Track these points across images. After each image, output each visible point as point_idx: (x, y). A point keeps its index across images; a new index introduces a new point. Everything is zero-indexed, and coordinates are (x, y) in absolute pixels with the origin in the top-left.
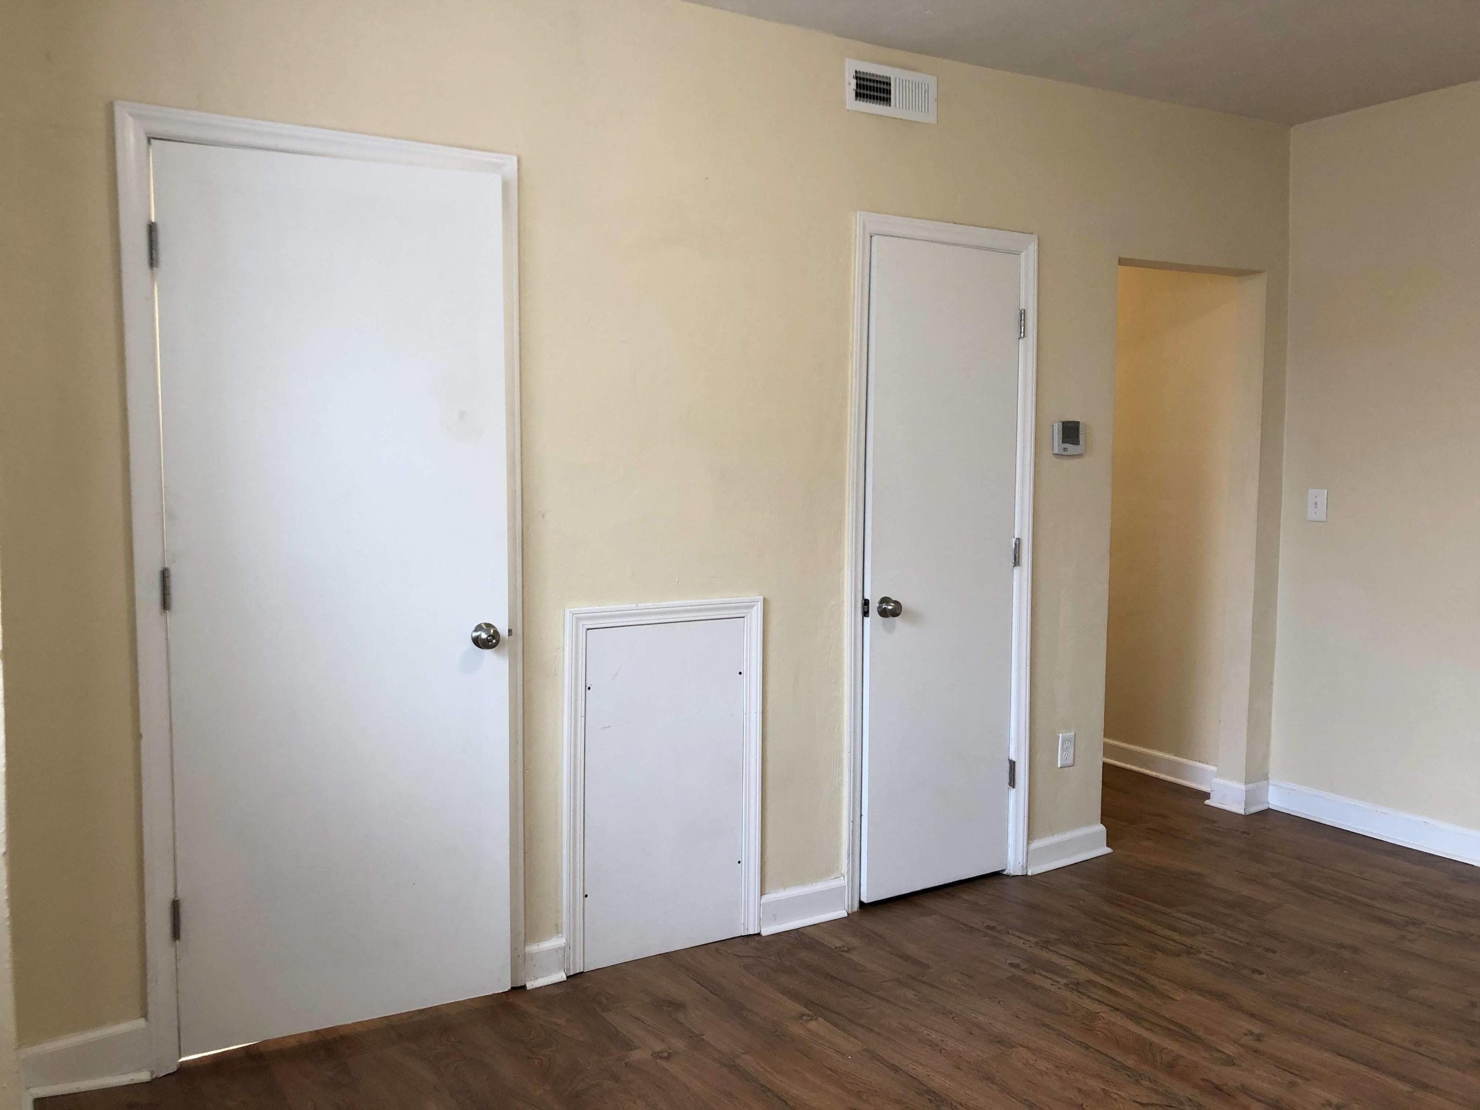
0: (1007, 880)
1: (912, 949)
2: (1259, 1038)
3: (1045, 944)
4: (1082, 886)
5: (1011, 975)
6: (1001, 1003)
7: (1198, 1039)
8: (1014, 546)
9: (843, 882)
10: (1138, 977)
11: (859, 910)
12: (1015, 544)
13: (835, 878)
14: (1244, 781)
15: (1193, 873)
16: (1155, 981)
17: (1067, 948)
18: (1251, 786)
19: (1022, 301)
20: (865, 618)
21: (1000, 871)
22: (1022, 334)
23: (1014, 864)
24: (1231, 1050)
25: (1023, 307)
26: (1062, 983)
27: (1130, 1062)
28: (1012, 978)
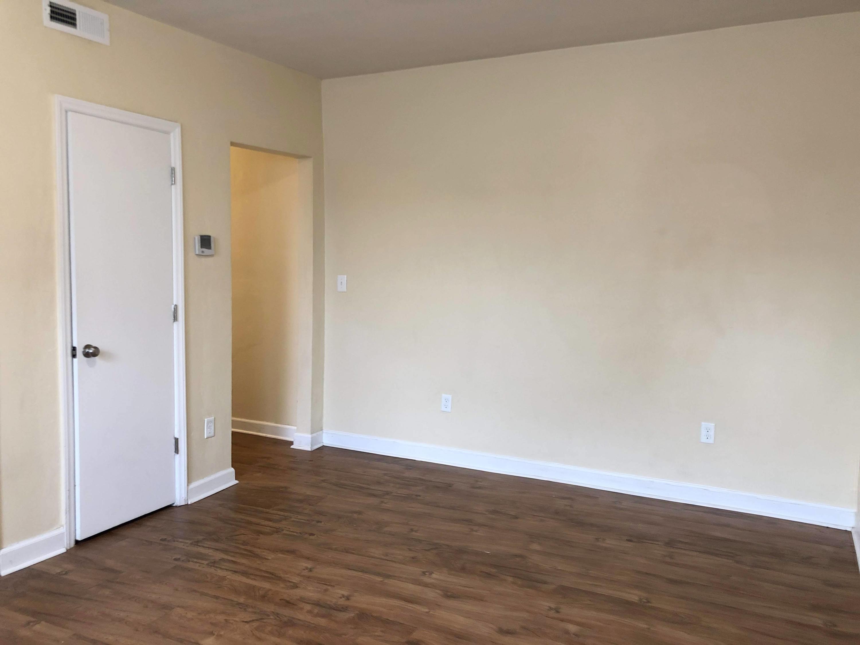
0: (176, 509)
1: (110, 563)
2: (310, 570)
3: (196, 543)
4: (220, 505)
5: (174, 566)
6: (168, 584)
7: (280, 578)
8: (173, 310)
9: (63, 530)
10: (250, 551)
11: (75, 546)
12: (174, 308)
13: (56, 529)
14: (310, 433)
15: (282, 487)
16: (258, 551)
17: (209, 543)
18: (314, 435)
19: (173, 162)
20: (74, 359)
21: (172, 504)
22: (173, 183)
23: (179, 499)
24: (296, 579)
25: (173, 166)
26: (206, 564)
27: (242, 600)
28: (175, 567)
